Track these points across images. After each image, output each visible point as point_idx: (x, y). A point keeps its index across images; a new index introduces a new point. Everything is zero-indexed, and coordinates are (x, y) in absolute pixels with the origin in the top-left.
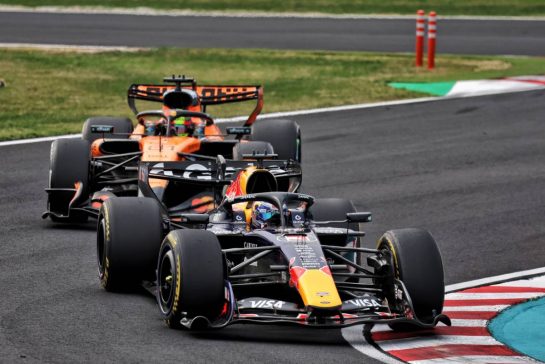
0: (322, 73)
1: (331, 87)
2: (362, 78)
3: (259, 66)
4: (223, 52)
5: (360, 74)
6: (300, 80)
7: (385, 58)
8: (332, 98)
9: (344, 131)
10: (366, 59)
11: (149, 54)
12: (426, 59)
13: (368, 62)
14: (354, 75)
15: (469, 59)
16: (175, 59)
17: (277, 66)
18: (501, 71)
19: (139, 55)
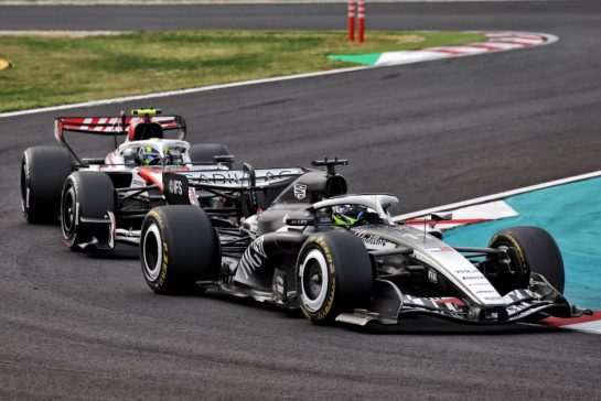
0: (273, 49)
1: (280, 60)
2: (306, 52)
3: (219, 45)
4: (191, 34)
5: (304, 49)
6: (255, 55)
7: (323, 36)
8: (282, 69)
9: (292, 96)
10: (307, 36)
11: (130, 37)
12: (356, 35)
13: (310, 39)
14: (299, 50)
15: (392, 34)
16: (152, 40)
17: (235, 44)
18: (419, 44)
19: (121, 37)
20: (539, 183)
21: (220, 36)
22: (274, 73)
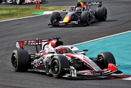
1: (20, 14)
2: (26, 12)
3: (5, 10)
5: (25, 11)
6: (14, 13)
7: (30, 8)
8: (20, 16)
10: (26, 8)
12: (38, 7)
13: (27, 9)
14: (24, 11)
15: (46, 7)
17: (8, 10)
18: (53, 9)
21: (5, 8)
22: (18, 17)
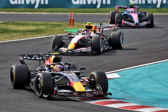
0: (47, 27)
1: (50, 31)
2: (57, 28)
3: (31, 26)
4: (23, 22)
5: (56, 27)
6: (42, 29)
7: (62, 24)
8: (50, 33)
10: (57, 24)
11: (5, 23)
12: (72, 24)
13: (58, 25)
14: (55, 28)
15: (82, 24)
16: (12, 24)
17: (36, 26)
19: (2, 23)
20: (126, 68)
21: (31, 23)
22: (48, 34)
